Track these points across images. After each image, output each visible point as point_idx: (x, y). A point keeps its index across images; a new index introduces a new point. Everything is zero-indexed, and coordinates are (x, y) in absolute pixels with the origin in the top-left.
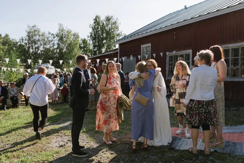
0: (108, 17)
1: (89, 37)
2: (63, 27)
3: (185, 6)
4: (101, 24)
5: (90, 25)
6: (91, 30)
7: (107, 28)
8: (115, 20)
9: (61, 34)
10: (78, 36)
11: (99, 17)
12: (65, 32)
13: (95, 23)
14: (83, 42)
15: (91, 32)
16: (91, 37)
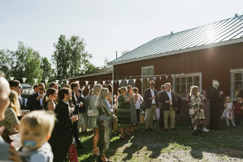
0: (74, 37)
1: (53, 56)
2: (23, 45)
3: (172, 32)
4: (66, 44)
5: (55, 44)
6: (55, 49)
7: (72, 48)
8: (81, 41)
9: (22, 52)
10: (38, 55)
11: (64, 36)
12: (26, 50)
13: (59, 42)
14: (43, 62)
15: (55, 51)
16: (55, 56)
